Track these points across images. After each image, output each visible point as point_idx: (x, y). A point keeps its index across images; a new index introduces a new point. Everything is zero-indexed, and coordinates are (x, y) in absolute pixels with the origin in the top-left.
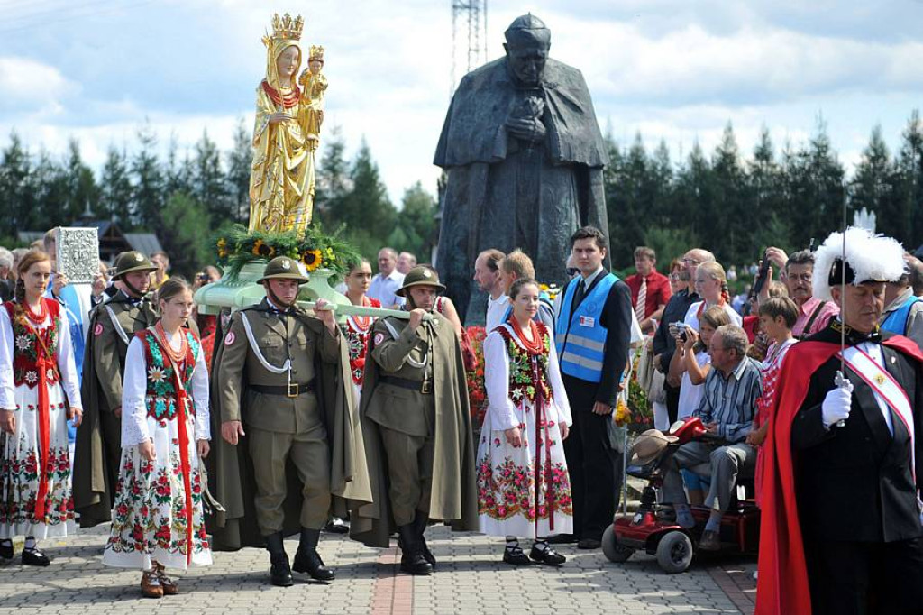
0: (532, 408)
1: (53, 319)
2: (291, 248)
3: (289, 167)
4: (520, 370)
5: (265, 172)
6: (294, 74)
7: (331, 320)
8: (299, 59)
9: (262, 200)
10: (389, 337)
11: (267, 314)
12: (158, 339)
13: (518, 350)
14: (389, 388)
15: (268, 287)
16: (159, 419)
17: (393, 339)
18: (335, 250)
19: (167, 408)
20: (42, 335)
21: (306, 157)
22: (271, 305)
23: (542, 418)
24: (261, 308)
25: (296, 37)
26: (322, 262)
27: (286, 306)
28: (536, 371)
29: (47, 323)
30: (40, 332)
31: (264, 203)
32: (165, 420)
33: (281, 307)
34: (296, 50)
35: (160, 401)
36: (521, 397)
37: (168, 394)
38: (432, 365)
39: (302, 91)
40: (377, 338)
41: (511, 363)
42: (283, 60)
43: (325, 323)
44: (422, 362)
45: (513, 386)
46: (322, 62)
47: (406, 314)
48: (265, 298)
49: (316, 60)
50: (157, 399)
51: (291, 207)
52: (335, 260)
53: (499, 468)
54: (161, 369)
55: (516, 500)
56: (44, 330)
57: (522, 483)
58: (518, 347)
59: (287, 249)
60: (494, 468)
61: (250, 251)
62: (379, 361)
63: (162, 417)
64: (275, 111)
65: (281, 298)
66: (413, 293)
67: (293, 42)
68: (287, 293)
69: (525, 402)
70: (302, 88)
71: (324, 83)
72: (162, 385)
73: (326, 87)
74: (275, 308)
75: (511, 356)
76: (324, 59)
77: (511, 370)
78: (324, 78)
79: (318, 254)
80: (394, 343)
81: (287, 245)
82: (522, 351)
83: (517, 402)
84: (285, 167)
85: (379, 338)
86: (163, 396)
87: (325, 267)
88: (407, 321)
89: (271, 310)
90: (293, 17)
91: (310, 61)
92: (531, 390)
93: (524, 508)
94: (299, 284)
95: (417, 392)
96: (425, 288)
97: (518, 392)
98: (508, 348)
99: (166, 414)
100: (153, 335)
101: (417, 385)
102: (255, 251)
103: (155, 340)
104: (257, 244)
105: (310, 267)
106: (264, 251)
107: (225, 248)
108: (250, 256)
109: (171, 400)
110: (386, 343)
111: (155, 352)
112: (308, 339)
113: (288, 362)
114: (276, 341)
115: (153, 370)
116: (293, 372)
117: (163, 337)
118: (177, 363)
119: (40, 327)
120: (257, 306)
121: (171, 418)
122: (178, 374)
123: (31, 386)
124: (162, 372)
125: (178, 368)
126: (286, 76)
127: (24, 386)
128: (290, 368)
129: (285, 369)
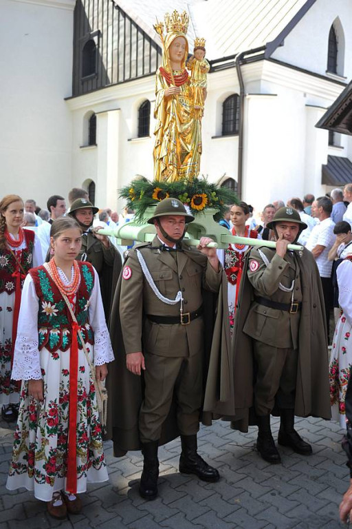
1: (28, 243)
2: (182, 193)
3: (180, 131)
5: (162, 135)
6: (183, 60)
8: (186, 47)
10: (263, 265)
12: (51, 275)
14: (261, 308)
16: (52, 351)
17: (266, 267)
19: (61, 340)
20: (18, 256)
21: (194, 123)
22: (163, 243)
24: (153, 246)
25: (184, 30)
26: (208, 203)
29: (23, 246)
32: (58, 351)
34: (184, 40)
35: (54, 333)
37: (62, 327)
42: (174, 48)
44: (290, 288)
46: (204, 50)
49: (200, 49)
50: (51, 332)
51: (182, 161)
52: (218, 202)
54: (52, 304)
56: (19, 252)
59: (180, 193)
61: (151, 197)
63: (55, 348)
64: (168, 88)
70: (189, 72)
72: (55, 319)
74: (166, 245)
76: (205, 48)
79: (204, 196)
81: (178, 190)
84: (177, 131)
85: (254, 265)
86: (58, 328)
87: (211, 207)
88: (275, 249)
90: (180, 13)
91: (196, 49)
99: (59, 346)
100: (45, 271)
101: (286, 306)
102: (155, 197)
103: (48, 276)
104: (157, 190)
105: (198, 208)
106: (161, 195)
107: (133, 195)
108: (151, 201)
109: (66, 332)
110: (261, 272)
111: (45, 288)
112: (197, 271)
113: (180, 293)
114: (169, 274)
115: (45, 305)
116: (185, 302)
117: (55, 272)
118: (68, 297)
119: (17, 249)
120: (150, 244)
121: (64, 350)
122: (70, 306)
123: (10, 293)
124: (54, 306)
125: (71, 302)
126: (177, 61)
127: (5, 293)
128: (182, 299)
129: (177, 300)
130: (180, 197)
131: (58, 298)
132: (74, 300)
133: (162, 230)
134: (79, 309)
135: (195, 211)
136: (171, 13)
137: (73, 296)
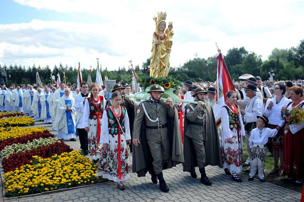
0: (236, 131)
1: (101, 101)
2: (161, 82)
3: (161, 58)
4: (232, 119)
5: (154, 59)
6: (164, 30)
7: (172, 104)
8: (165, 26)
9: (153, 67)
10: (191, 110)
11: (150, 103)
12: (112, 110)
13: (231, 113)
14: (192, 126)
15: (151, 94)
16: (112, 135)
17: (192, 111)
18: (175, 83)
19: (115, 131)
20: (98, 106)
21: (167, 54)
23: (239, 134)
24: (149, 101)
25: (165, 19)
26: (171, 86)
27: (157, 100)
28: (237, 119)
29: (99, 102)
30: (97, 105)
31: (154, 68)
32: (114, 135)
33: (155, 100)
35: (113, 129)
36: (233, 128)
37: (115, 127)
38: (205, 118)
39: (166, 36)
40: (187, 110)
41: (229, 117)
42: (160, 26)
43: (170, 105)
44: (202, 117)
45: (230, 124)
46: (172, 27)
47: (196, 103)
48: (150, 98)
49: (171, 26)
50: (112, 129)
51: (162, 70)
52: (175, 86)
53: (226, 149)
54: (112, 120)
55: (232, 160)
56: (98, 104)
57: (234, 155)
58: (231, 112)
59: (160, 82)
60: (225, 149)
61: (149, 83)
62: (188, 118)
63: (113, 134)
64: (157, 41)
65: (155, 97)
66: (198, 95)
67: (164, 20)
68: (157, 96)
69: (234, 129)
70: (166, 35)
71: (173, 33)
72: (113, 125)
73: (173, 34)
74: (153, 101)
75: (229, 115)
76: (173, 26)
77: (229, 119)
78: (173, 32)
79: (170, 83)
80: (193, 112)
81: (160, 81)
82: (233, 113)
83: (232, 129)
84: (160, 57)
85: (188, 110)
87: (172, 88)
88: (197, 104)
89: (152, 102)
90: (163, 13)
91: (169, 26)
92: (236, 125)
93: (235, 162)
94: (161, 93)
95: (201, 127)
96: (202, 93)
97: (232, 126)
98: (228, 112)
99: (114, 133)
100: (110, 109)
101: (201, 124)
102: (150, 83)
103: (111, 111)
104: (151, 80)
105: (167, 88)
106: (153, 83)
107: (142, 82)
108: (149, 84)
109: (116, 129)
110: (190, 112)
111: (110, 115)
112: (164, 110)
113: (157, 118)
114: (153, 112)
115: (110, 120)
116: (160, 122)
117: (113, 110)
118: (117, 117)
119: (97, 104)
120: (147, 100)
121: (116, 135)
122: (118, 121)
123: (95, 119)
124: (113, 121)
125: (118, 119)
126: (161, 31)
127: (93, 119)
128: (158, 120)
129: (156, 120)
130: (160, 83)
131: (114, 118)
132: (119, 119)
133: (152, 96)
134: (121, 121)
135: (165, 89)
136: (160, 12)
137: (119, 117)
